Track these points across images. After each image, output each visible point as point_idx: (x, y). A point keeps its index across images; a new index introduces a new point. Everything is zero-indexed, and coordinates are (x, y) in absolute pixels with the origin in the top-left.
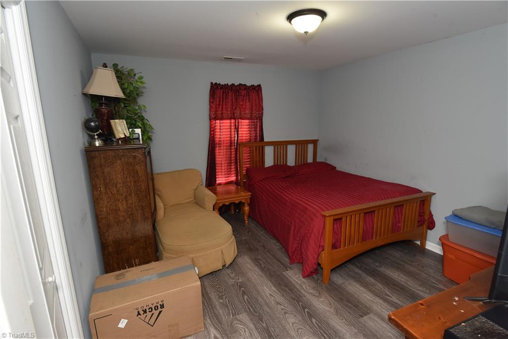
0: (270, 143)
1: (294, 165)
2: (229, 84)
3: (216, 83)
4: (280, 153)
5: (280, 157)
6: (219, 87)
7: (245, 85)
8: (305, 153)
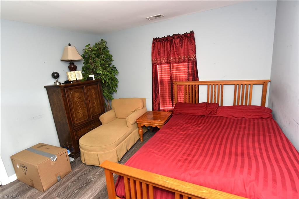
0: (204, 83)
1: (232, 105)
2: (166, 37)
3: (156, 38)
4: (215, 92)
5: (215, 96)
6: (158, 41)
7: (179, 34)
8: (248, 94)
